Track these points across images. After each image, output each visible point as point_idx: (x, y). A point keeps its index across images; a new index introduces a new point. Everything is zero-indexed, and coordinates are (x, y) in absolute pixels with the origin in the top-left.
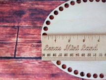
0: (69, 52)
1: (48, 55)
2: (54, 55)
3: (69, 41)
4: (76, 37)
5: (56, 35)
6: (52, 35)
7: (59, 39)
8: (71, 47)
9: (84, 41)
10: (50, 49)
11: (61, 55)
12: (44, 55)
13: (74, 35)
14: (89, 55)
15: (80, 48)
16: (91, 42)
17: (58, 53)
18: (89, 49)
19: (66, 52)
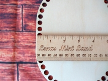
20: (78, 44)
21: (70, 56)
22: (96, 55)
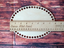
0: (21, 28)
1: (12, 29)
2: (15, 29)
3: (21, 23)
4: (23, 22)
5: (16, 21)
6: (14, 21)
7: (17, 23)
8: (22, 26)
9: (27, 23)
10: (13, 27)
11: (18, 29)
12: (11, 29)
13: (23, 21)
14: (29, 29)
15: (25, 26)
16: (29, 24)
17: (16, 28)
18: (29, 27)
19: (20, 28)
20: (26, 25)
21: (23, 29)
22: (33, 29)
